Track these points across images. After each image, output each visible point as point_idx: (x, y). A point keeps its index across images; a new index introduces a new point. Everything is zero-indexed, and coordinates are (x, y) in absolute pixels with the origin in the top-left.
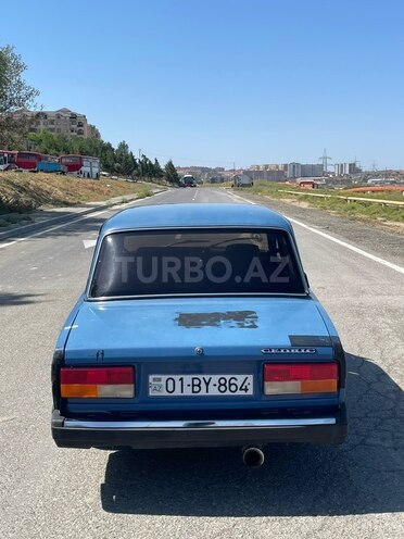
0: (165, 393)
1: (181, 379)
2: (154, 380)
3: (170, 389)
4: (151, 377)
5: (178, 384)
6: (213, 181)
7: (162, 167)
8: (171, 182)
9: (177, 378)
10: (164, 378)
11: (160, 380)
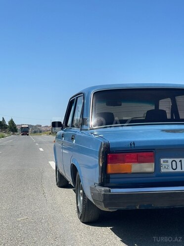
0: (171, 170)
1: (181, 161)
2: (164, 162)
3: (174, 167)
4: (162, 160)
5: (179, 164)
6: (35, 132)
7: (7, 123)
8: (12, 131)
9: (178, 160)
10: (170, 160)
11: (167, 162)
